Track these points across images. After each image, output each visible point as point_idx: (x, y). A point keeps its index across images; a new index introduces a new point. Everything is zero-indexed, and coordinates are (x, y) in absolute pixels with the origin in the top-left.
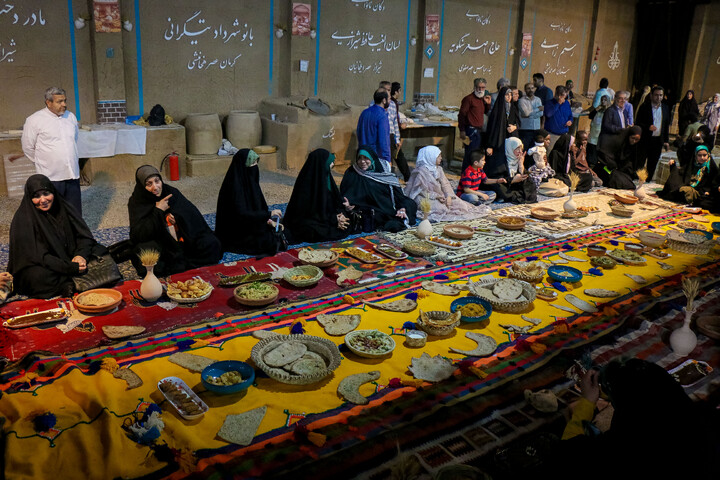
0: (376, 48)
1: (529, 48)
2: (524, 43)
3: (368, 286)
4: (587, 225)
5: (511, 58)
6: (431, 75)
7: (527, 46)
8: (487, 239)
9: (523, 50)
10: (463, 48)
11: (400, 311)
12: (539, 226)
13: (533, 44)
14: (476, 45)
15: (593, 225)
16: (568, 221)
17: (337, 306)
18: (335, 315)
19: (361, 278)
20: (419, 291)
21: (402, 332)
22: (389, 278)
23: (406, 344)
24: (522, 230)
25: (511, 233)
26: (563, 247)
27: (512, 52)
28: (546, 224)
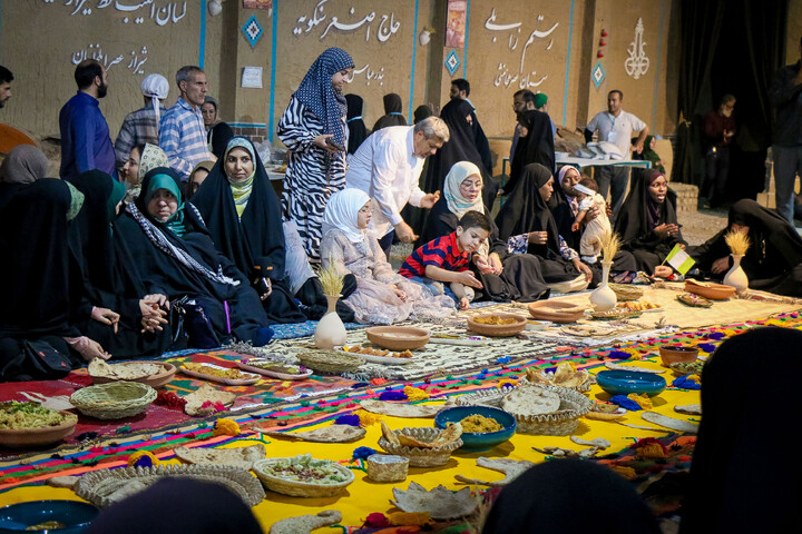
0: (133, 15)
1: (462, 28)
2: (450, 16)
3: (255, 414)
4: (644, 328)
5: (426, 51)
6: (258, 84)
7: (456, 26)
8: (457, 350)
9: (450, 32)
10: (324, 25)
11: (334, 441)
12: (551, 332)
13: (468, 22)
14: (349, 19)
15: (657, 328)
16: (605, 324)
17: (208, 439)
18: (211, 451)
19: (233, 403)
20: (362, 414)
21: (354, 464)
22: (289, 402)
23: (368, 480)
24: (518, 336)
25: (501, 341)
26: (610, 357)
27: (426, 38)
28: (565, 328)
